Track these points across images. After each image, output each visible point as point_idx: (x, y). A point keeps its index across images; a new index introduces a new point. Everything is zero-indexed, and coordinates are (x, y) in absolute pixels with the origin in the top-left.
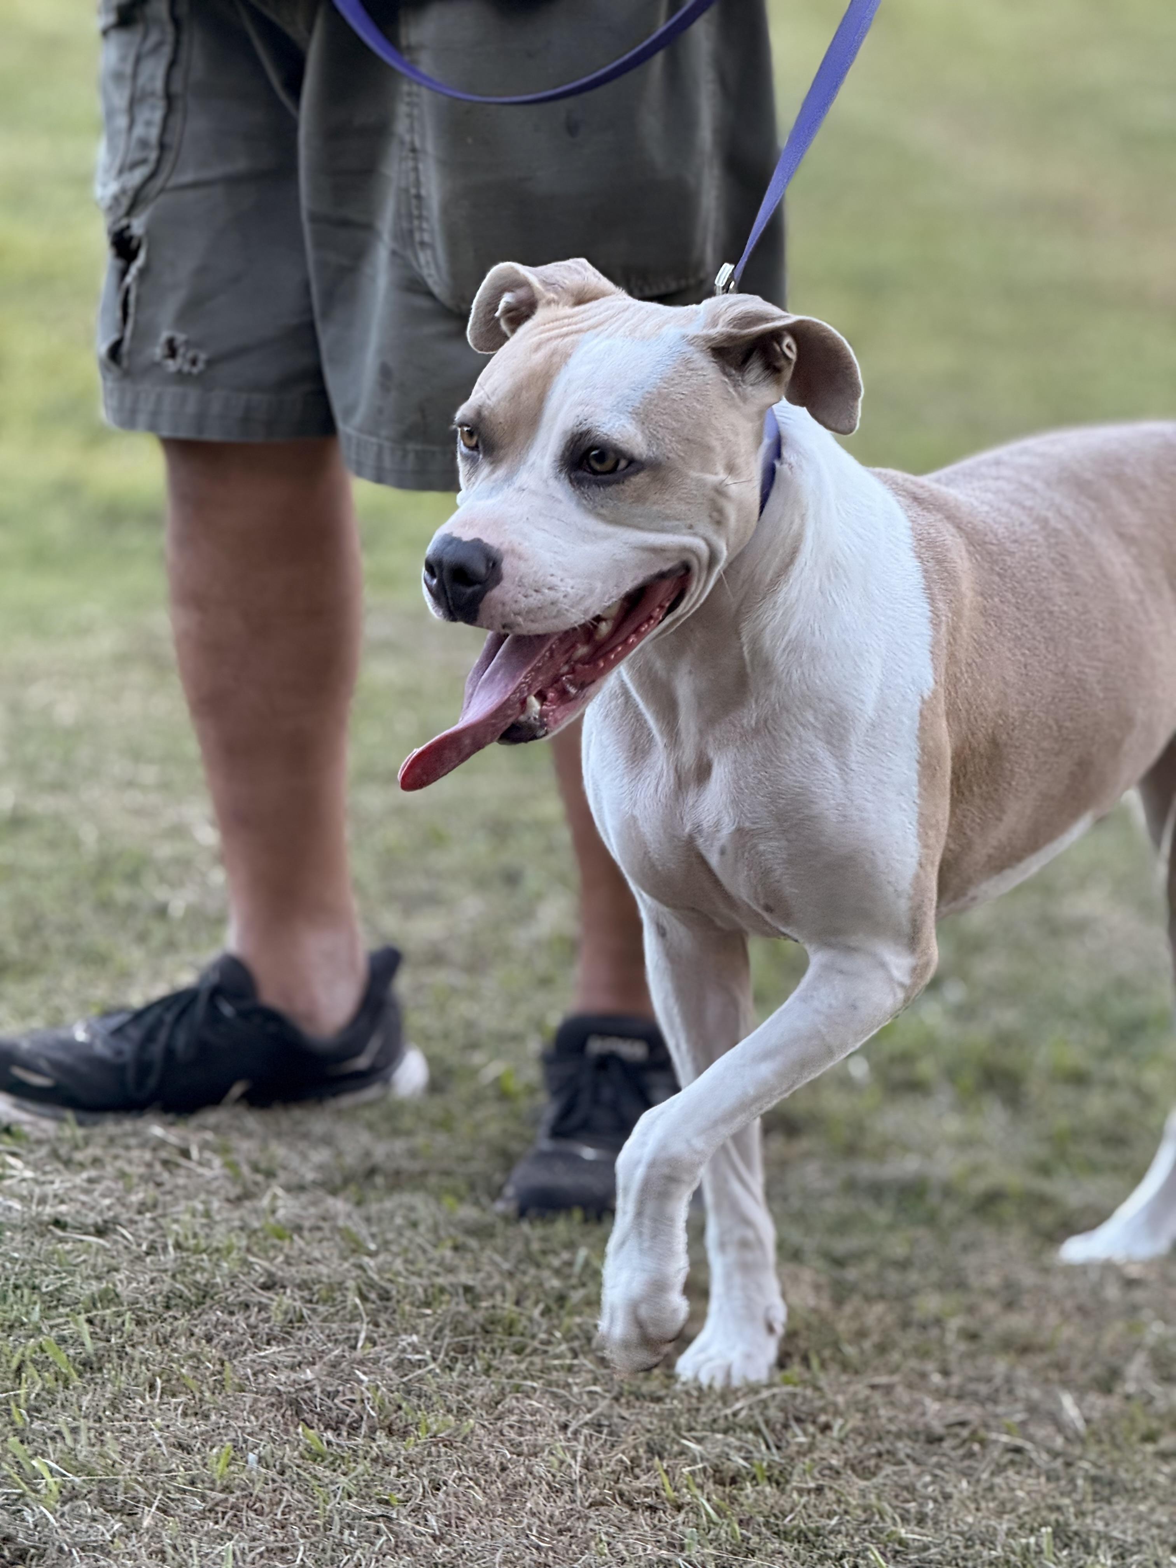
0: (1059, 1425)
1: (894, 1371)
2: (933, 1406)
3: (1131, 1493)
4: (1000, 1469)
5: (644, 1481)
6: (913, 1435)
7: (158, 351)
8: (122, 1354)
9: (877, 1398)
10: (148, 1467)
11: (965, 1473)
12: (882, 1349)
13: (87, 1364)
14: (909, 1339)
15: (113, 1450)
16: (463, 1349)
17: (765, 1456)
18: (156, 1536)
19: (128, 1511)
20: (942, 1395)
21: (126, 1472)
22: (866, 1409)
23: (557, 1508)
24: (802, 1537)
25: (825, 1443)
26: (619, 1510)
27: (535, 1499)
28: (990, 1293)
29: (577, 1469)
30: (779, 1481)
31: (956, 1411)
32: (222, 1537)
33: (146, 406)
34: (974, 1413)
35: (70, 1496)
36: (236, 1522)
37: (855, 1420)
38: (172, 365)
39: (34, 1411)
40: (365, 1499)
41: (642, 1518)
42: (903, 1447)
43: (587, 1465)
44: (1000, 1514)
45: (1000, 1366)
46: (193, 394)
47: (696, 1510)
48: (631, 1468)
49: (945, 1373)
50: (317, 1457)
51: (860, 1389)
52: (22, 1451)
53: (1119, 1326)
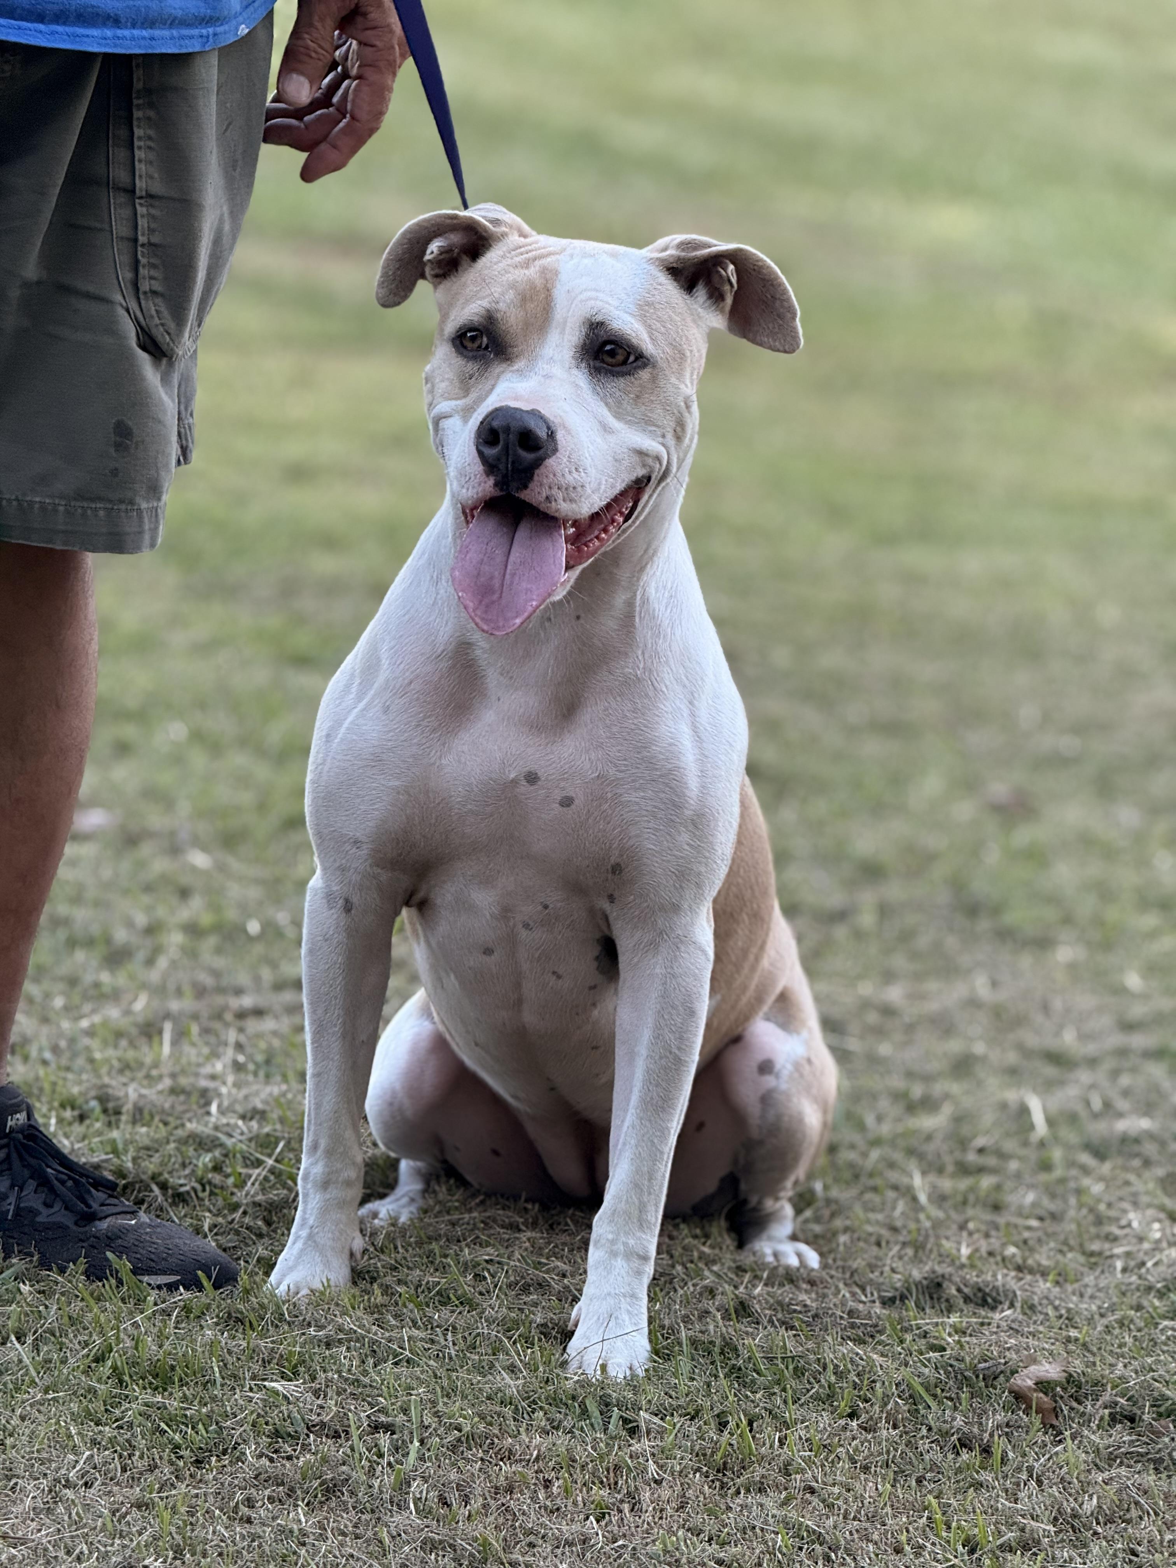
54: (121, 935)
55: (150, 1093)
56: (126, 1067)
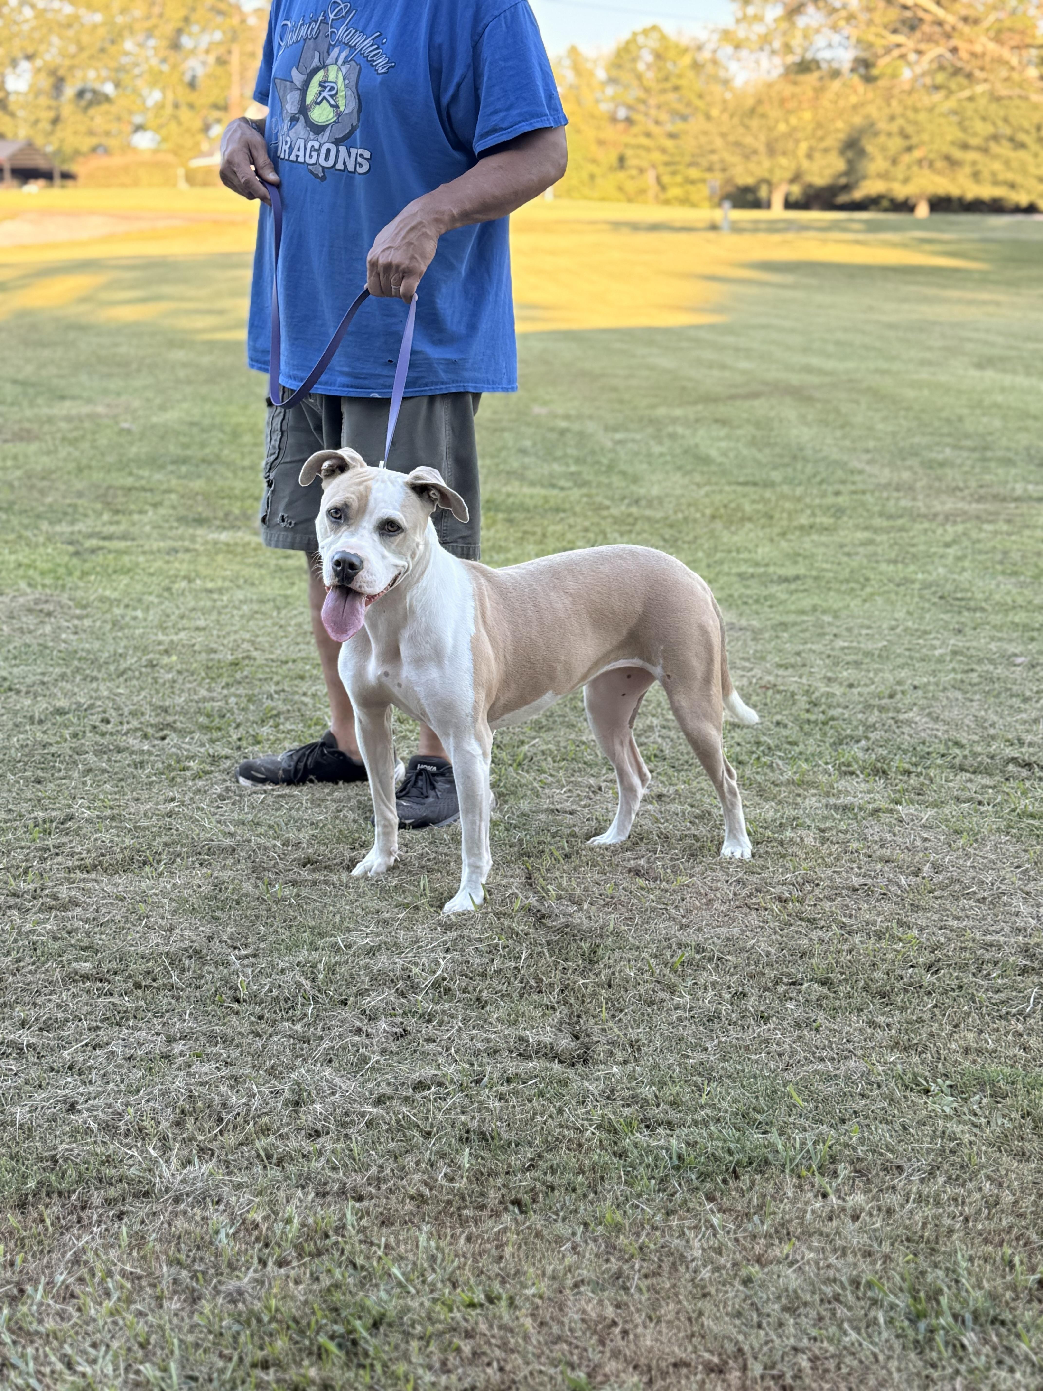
0: (899, 886)
1: (842, 866)
2: (854, 879)
3: (925, 909)
4: (878, 900)
5: (754, 900)
6: (848, 888)
7: (278, 520)
8: (577, 853)
9: (835, 875)
10: (586, 889)
11: (867, 902)
12: (837, 859)
13: (566, 856)
14: (846, 857)
15: (574, 884)
16: (692, 855)
17: (796, 893)
18: (588, 912)
19: (579, 903)
20: (858, 875)
21: (578, 892)
22: (831, 879)
23: (724, 908)
24: (809, 921)
25: (817, 891)
26: (745, 910)
27: (716, 905)
28: (876, 842)
29: (731, 896)
30: (801, 902)
31: (862, 881)
32: (610, 913)
33: (274, 539)
34: (869, 881)
35: (559, 898)
36: (615, 909)
37: (828, 883)
38: (283, 525)
39: (548, 870)
40: (658, 903)
41: (754, 913)
42: (845, 892)
43: (735, 894)
44: (878, 915)
45: (879, 866)
46: (290, 534)
47: (772, 910)
48: (750, 895)
49: (860, 868)
50: (642, 889)
51: (829, 872)
52: (544, 883)
53: (921, 855)
54: (1028, 694)
55: (1035, 739)
56: (1028, 731)
